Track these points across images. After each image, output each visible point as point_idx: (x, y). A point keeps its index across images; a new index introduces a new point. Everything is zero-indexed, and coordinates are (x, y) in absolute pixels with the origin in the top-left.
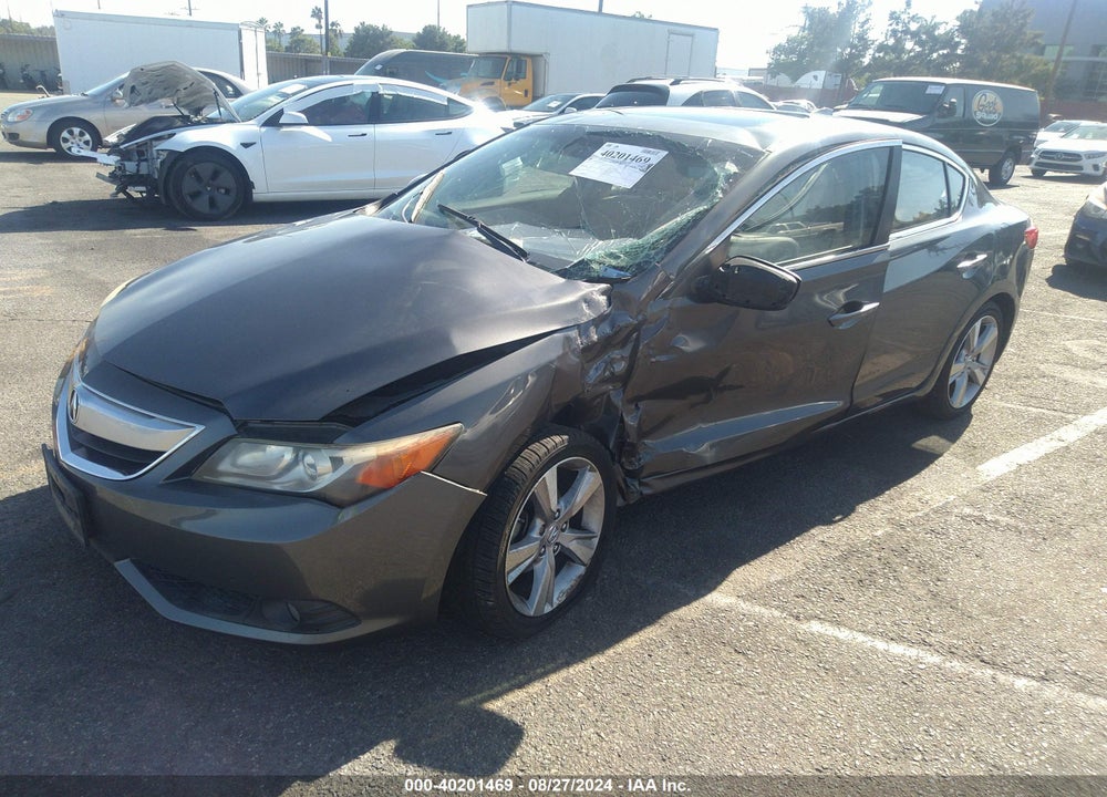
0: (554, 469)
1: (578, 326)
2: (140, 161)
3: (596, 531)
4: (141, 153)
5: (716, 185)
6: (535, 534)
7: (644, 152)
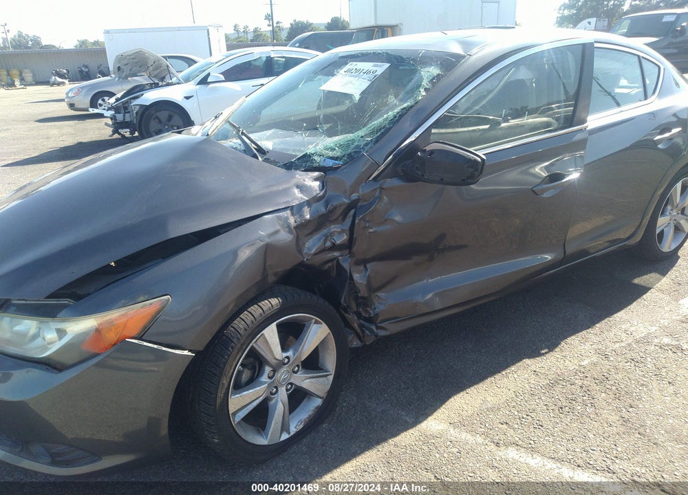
0: (273, 326)
1: (291, 208)
2: (125, 113)
3: (331, 370)
4: (125, 108)
5: (420, 85)
6: (264, 378)
7: (374, 66)
